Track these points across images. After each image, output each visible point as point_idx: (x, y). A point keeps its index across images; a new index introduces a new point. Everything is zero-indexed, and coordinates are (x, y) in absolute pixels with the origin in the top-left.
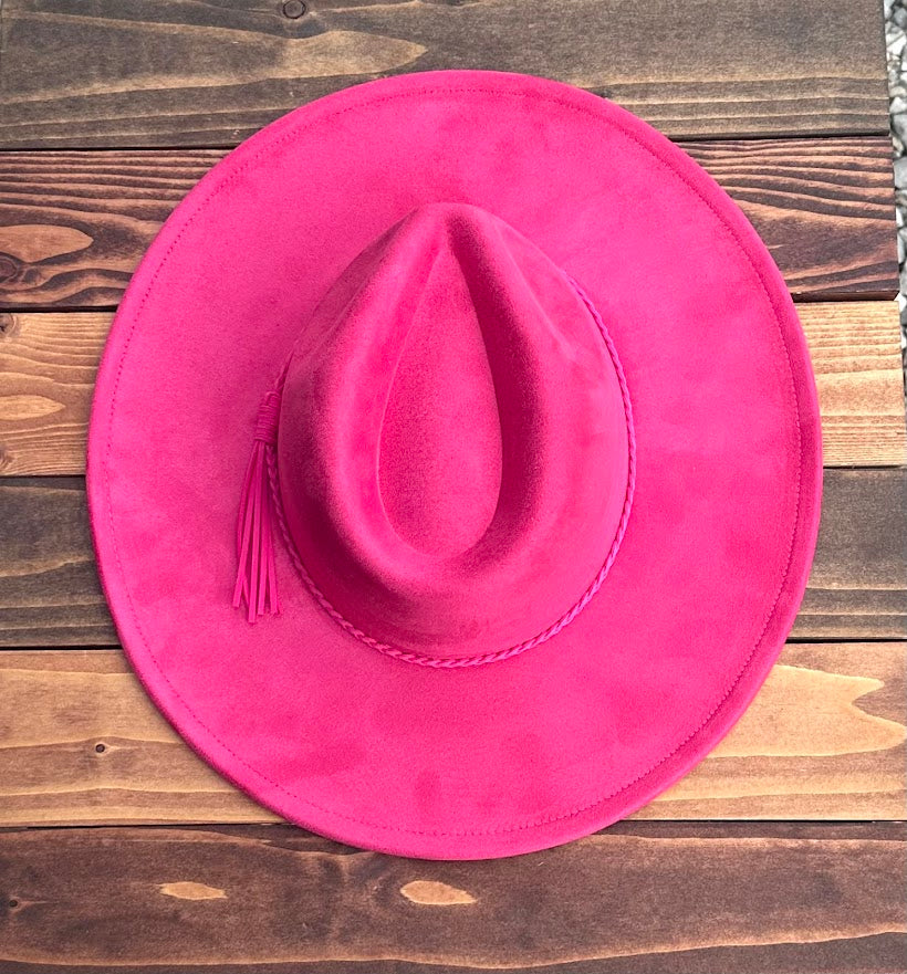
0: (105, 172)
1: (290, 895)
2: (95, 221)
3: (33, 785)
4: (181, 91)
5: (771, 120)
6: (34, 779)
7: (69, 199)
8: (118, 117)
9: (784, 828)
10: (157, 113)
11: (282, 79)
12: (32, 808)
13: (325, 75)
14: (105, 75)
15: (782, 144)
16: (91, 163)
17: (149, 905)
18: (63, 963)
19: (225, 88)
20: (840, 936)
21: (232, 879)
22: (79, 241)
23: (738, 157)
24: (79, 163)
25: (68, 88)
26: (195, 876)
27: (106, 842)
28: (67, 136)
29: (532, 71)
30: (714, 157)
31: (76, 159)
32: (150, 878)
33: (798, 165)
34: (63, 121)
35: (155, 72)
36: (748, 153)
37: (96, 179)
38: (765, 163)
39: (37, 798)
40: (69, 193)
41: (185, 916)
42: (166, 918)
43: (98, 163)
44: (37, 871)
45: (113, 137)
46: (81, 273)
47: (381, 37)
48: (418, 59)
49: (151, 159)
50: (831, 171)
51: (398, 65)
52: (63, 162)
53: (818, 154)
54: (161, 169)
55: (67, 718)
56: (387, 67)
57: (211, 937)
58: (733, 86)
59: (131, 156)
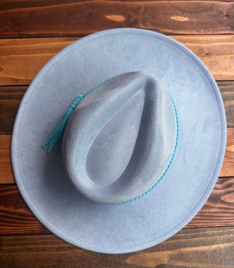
0: (219, 220)
1: (154, 18)
2: (220, 204)
3: (223, 45)
4: (198, 246)
5: (22, 240)
6: (223, 47)
7: (228, 211)
8: (216, 237)
9: (24, 36)
10: (205, 239)
11: (168, 250)
12: (223, 39)
13: (156, 252)
14: (220, 249)
15: (19, 232)
16: (222, 222)
17: (191, 15)
18: (211, 1)
19: (185, 247)
20: (11, 10)
21: (170, 21)
22: (224, 198)
23: (32, 228)
24: (226, 222)
25: (231, 245)
26: (179, 22)
27: (203, 31)
28: (230, 230)
29: (93, 255)
30: (39, 228)
31: (227, 223)
32: (191, 22)
33: (14, 226)
34: (231, 235)
35: (205, 252)
36: (29, 229)
37: (221, 217)
38: (24, 226)
39: (222, 42)
40: (228, 213)
41: (181, 13)
42: (186, 12)
43: (220, 222)
44: (220, 24)
45: (217, 230)
46: (223, 188)
47: (139, 265)
48: (128, 258)
49: (205, 224)
50: (4, 224)
51: (134, 256)
52: (231, 222)
53: (8, 229)
54: (202, 221)
55: (216, 63)
56: (137, 255)
57: (174, 7)
58: (33, 250)
59: (211, 225)
